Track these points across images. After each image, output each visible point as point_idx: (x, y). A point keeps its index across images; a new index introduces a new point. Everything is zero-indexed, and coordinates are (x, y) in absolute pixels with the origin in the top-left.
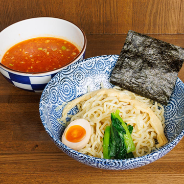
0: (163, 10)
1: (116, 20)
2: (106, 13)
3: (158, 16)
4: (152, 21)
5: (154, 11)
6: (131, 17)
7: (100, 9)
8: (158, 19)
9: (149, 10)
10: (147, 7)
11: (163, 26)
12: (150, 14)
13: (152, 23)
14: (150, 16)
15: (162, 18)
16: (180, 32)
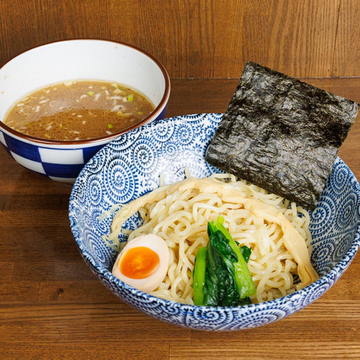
0: (303, 30)
1: (211, 50)
2: (191, 38)
3: (294, 42)
4: (282, 52)
5: (286, 32)
6: (240, 45)
7: (179, 29)
8: (293, 47)
9: (275, 30)
10: (272, 25)
11: (303, 62)
12: (278, 38)
13: (281, 57)
14: (278, 42)
15: (301, 46)
16: (337, 74)
